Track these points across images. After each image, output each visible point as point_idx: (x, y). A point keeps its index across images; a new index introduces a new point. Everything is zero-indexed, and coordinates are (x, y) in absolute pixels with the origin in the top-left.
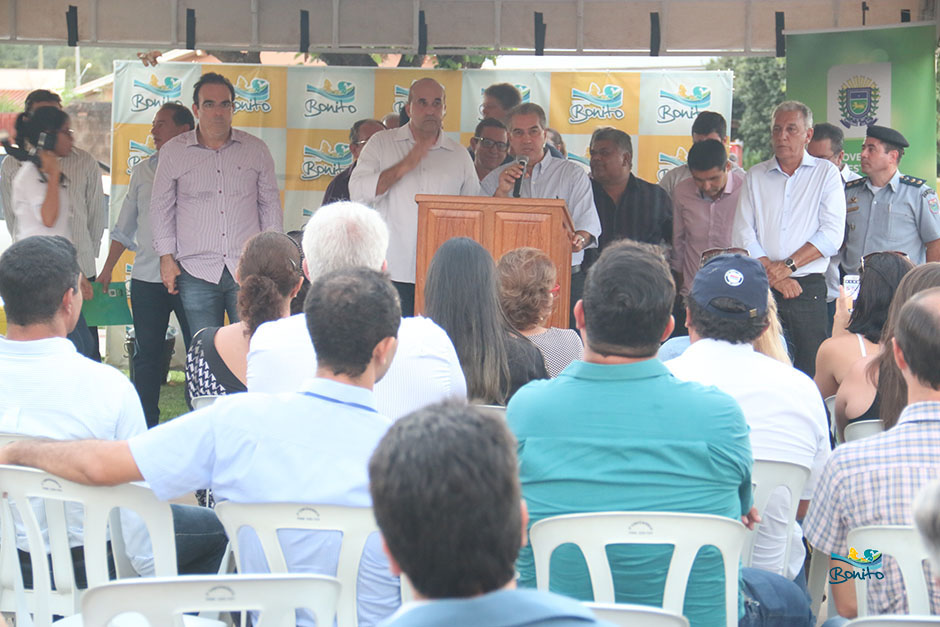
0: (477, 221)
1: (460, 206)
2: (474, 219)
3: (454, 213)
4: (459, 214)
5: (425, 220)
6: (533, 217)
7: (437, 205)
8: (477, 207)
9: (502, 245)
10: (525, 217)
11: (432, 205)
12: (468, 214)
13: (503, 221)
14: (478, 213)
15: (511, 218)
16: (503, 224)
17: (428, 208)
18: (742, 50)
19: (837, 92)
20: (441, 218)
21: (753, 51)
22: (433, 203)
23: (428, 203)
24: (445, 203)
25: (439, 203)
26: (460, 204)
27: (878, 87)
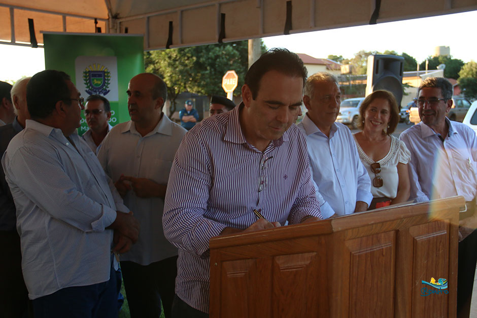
0: (392, 247)
7: (355, 232)
11: (349, 234)
17: (344, 240)
18: (10, 41)
19: (82, 73)
20: (359, 252)
21: (16, 42)
22: (351, 230)
23: (346, 231)
24: (364, 227)
25: (357, 229)
26: (379, 224)
27: (108, 71)
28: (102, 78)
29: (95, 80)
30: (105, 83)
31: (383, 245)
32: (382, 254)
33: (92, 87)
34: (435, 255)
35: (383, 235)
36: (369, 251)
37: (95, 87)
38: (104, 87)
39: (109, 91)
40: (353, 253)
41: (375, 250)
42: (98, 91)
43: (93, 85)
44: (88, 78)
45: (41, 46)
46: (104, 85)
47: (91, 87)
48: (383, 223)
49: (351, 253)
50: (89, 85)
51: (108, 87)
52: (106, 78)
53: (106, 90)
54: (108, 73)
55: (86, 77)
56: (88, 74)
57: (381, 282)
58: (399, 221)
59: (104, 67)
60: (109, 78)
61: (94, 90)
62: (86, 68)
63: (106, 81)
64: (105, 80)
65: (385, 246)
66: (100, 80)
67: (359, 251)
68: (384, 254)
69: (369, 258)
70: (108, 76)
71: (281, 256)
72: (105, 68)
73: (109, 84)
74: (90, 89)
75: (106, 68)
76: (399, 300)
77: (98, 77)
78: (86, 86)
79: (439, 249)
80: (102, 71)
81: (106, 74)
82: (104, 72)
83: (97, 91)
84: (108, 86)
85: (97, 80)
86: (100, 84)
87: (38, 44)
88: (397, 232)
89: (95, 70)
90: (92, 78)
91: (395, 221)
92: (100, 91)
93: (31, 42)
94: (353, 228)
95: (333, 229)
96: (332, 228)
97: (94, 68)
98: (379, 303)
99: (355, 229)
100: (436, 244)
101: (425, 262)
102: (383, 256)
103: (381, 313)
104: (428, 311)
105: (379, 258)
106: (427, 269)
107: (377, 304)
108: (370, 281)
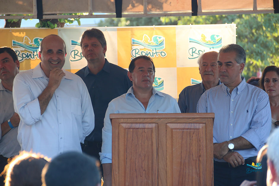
0: (154, 130)
1: (141, 120)
2: (152, 129)
3: (137, 126)
4: (141, 126)
5: (117, 131)
6: (193, 126)
7: (125, 120)
8: (154, 120)
9: (172, 145)
10: (187, 126)
11: (122, 120)
12: (147, 126)
13: (172, 129)
14: (154, 125)
15: (178, 127)
16: (172, 132)
23: (119, 119)
24: (131, 119)
25: (127, 119)
26: (142, 119)
34: (189, 139)
49: (124, 127)
57: (144, 143)
58: (157, 119)
68: (146, 132)
79: (192, 137)
88: (158, 124)
94: (123, 118)
98: (143, 152)
99: (125, 119)
100: (190, 133)
101: (180, 141)
102: (145, 132)
103: (145, 157)
104: (184, 164)
105: (142, 133)
106: (182, 144)
107: (142, 152)
108: (136, 142)
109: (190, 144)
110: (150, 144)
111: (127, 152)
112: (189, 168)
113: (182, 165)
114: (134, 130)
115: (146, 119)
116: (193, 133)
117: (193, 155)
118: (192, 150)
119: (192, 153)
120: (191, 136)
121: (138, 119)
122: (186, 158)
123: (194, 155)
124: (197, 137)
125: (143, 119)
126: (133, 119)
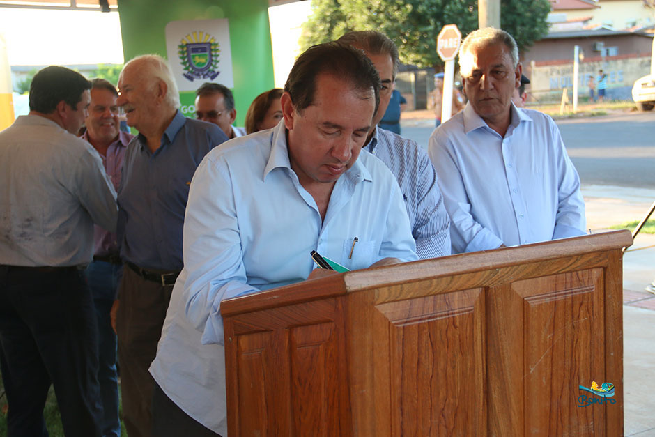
0: (476, 313)
2: (472, 308)
3: (429, 306)
7: (395, 292)
8: (478, 279)
9: (526, 360)
16: (527, 308)
17: (373, 304)
18: (69, 5)
19: (177, 47)
20: (406, 322)
21: (78, 5)
22: (387, 288)
23: (376, 290)
24: (413, 284)
25: (399, 286)
26: (445, 278)
27: (216, 42)
28: (207, 53)
29: (197, 57)
30: (212, 60)
31: (456, 311)
32: (454, 324)
33: (193, 68)
34: (569, 325)
35: (457, 294)
36: (427, 321)
37: (197, 67)
38: (211, 68)
39: (218, 73)
40: (393, 322)
41: (438, 318)
42: (203, 74)
43: (194, 65)
44: (186, 55)
45: (114, 10)
46: (211, 64)
47: (190, 69)
48: (452, 275)
49: (389, 322)
50: (188, 65)
51: (217, 68)
52: (213, 53)
53: (214, 72)
54: (216, 45)
55: (182, 53)
56: (185, 49)
57: (454, 367)
58: (488, 272)
59: (209, 35)
60: (218, 53)
61: (197, 72)
62: (183, 39)
63: (214, 58)
64: (211, 56)
65: (459, 312)
66: (203, 56)
67: (405, 320)
68: (458, 324)
69: (426, 331)
70: (216, 50)
71: (299, 328)
72: (211, 37)
73: (218, 62)
74: (189, 72)
75: (213, 38)
76: (495, 395)
77: (202, 51)
78: (184, 67)
79: (578, 317)
80: (206, 43)
81: (213, 47)
82: (210, 44)
83: (200, 73)
84: (217, 65)
85: (200, 56)
86: (204, 64)
87: (110, 7)
88: (487, 289)
89: (195, 41)
90: (192, 54)
91: (479, 273)
92: (205, 73)
93: (101, 3)
94: (389, 285)
95: (347, 288)
96: (345, 285)
97: (193, 39)
98: (452, 400)
99: (393, 287)
100: (572, 307)
101: (548, 337)
102: (456, 327)
103: (456, 415)
104: (559, 414)
105: (447, 331)
106: (553, 347)
107: (448, 401)
108: (431, 366)
109: (573, 341)
110: (469, 366)
111: (402, 414)
112: (570, 423)
113: (554, 417)
114: (423, 321)
115: (457, 276)
116: (581, 304)
117: (579, 378)
118: (577, 363)
119: (576, 372)
120: (576, 316)
121: (435, 281)
122: (562, 391)
123: (582, 377)
124: (590, 317)
125: (449, 278)
126: (418, 283)
